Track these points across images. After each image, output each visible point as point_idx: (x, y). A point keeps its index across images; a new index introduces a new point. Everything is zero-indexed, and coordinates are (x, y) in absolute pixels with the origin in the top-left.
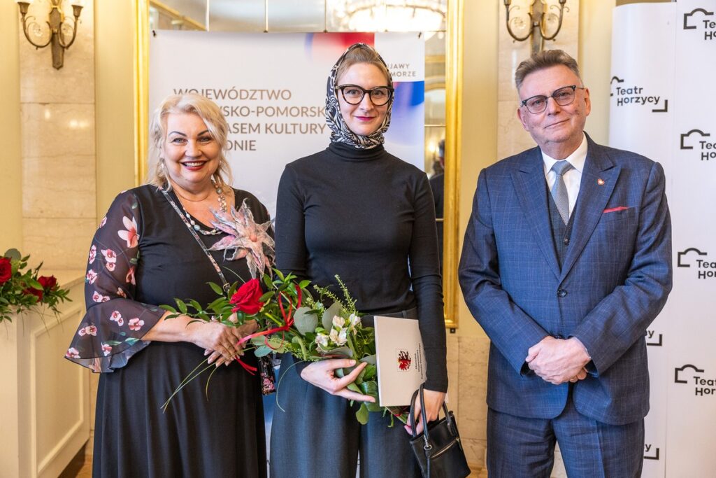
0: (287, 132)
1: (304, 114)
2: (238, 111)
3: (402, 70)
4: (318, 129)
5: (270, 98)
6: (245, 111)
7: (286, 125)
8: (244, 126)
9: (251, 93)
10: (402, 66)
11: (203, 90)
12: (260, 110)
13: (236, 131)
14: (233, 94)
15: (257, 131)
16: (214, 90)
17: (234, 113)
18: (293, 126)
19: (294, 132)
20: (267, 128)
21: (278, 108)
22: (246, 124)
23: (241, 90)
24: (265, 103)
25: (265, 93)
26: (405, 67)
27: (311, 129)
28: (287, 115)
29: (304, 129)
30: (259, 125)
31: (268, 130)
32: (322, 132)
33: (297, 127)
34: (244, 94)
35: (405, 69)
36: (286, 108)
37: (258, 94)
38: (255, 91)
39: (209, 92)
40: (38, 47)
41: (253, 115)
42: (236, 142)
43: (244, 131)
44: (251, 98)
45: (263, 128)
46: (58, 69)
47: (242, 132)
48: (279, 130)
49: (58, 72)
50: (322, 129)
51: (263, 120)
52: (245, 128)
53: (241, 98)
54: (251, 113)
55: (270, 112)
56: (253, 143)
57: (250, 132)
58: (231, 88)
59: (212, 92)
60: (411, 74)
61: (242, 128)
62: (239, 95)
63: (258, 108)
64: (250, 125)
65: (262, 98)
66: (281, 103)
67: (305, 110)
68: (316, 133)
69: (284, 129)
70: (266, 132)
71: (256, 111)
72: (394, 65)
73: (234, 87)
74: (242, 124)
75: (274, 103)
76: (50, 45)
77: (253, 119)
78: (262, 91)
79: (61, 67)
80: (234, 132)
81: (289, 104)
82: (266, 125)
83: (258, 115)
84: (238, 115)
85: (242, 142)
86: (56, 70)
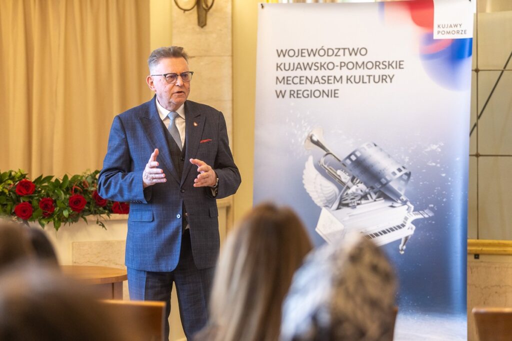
0: (363, 82)
1: (377, 67)
2: (325, 66)
3: (456, 29)
4: (388, 80)
5: (351, 54)
6: (331, 66)
7: (363, 76)
8: (330, 78)
9: (336, 51)
10: (456, 26)
11: (299, 50)
12: (343, 64)
13: (323, 82)
14: (322, 52)
15: (340, 81)
16: (307, 50)
17: (322, 68)
18: (368, 77)
19: (369, 82)
20: (348, 79)
21: (357, 63)
22: (331, 76)
23: (328, 49)
24: (347, 58)
25: (347, 51)
26: (459, 26)
27: (383, 79)
28: (364, 68)
29: (377, 80)
30: (341, 77)
31: (349, 81)
32: (391, 82)
33: (372, 78)
34: (330, 52)
35: (459, 28)
36: (363, 63)
37: (342, 51)
38: (339, 49)
39: (303, 51)
40: (185, 10)
41: (337, 69)
42: (323, 91)
43: (330, 82)
44: (336, 55)
45: (344, 79)
46: (202, 27)
47: (328, 83)
48: (357, 80)
49: (202, 30)
50: (391, 79)
51: (345, 72)
52: (331, 80)
53: (328, 55)
54: (335, 67)
55: (350, 66)
56: (336, 92)
57: (334, 83)
58: (320, 48)
59: (306, 51)
60: (463, 32)
61: (328, 80)
62: (326, 53)
63: (341, 63)
64: (335, 77)
65: (344, 55)
66: (359, 59)
67: (378, 64)
68: (386, 82)
69: (362, 79)
70: (347, 83)
71: (339, 65)
72: (449, 26)
73: (323, 47)
74: (328, 77)
75: (354, 59)
76: (196, 7)
77: (337, 72)
78: (344, 49)
79: (205, 25)
80: (322, 83)
81: (366, 59)
82: (347, 77)
83: (341, 69)
84: (325, 69)
85: (328, 91)
86: (200, 28)
